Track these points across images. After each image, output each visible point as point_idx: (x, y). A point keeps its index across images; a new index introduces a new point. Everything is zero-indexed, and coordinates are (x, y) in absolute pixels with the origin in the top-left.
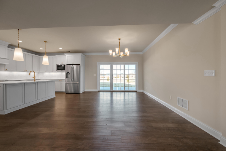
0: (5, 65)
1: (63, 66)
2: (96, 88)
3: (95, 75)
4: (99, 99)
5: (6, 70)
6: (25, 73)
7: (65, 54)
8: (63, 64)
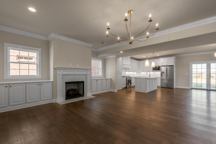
0: (129, 68)
1: (157, 67)
2: (189, 86)
3: (187, 74)
4: (191, 97)
5: (129, 71)
6: (135, 73)
7: (160, 58)
8: (157, 66)
